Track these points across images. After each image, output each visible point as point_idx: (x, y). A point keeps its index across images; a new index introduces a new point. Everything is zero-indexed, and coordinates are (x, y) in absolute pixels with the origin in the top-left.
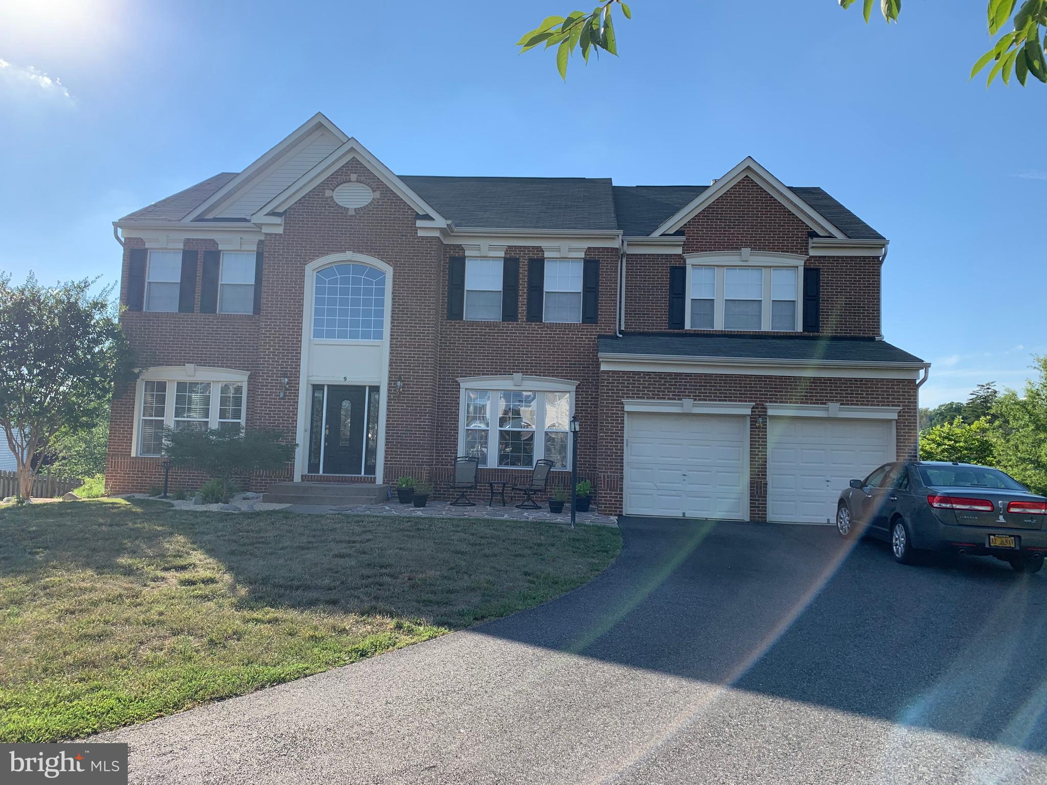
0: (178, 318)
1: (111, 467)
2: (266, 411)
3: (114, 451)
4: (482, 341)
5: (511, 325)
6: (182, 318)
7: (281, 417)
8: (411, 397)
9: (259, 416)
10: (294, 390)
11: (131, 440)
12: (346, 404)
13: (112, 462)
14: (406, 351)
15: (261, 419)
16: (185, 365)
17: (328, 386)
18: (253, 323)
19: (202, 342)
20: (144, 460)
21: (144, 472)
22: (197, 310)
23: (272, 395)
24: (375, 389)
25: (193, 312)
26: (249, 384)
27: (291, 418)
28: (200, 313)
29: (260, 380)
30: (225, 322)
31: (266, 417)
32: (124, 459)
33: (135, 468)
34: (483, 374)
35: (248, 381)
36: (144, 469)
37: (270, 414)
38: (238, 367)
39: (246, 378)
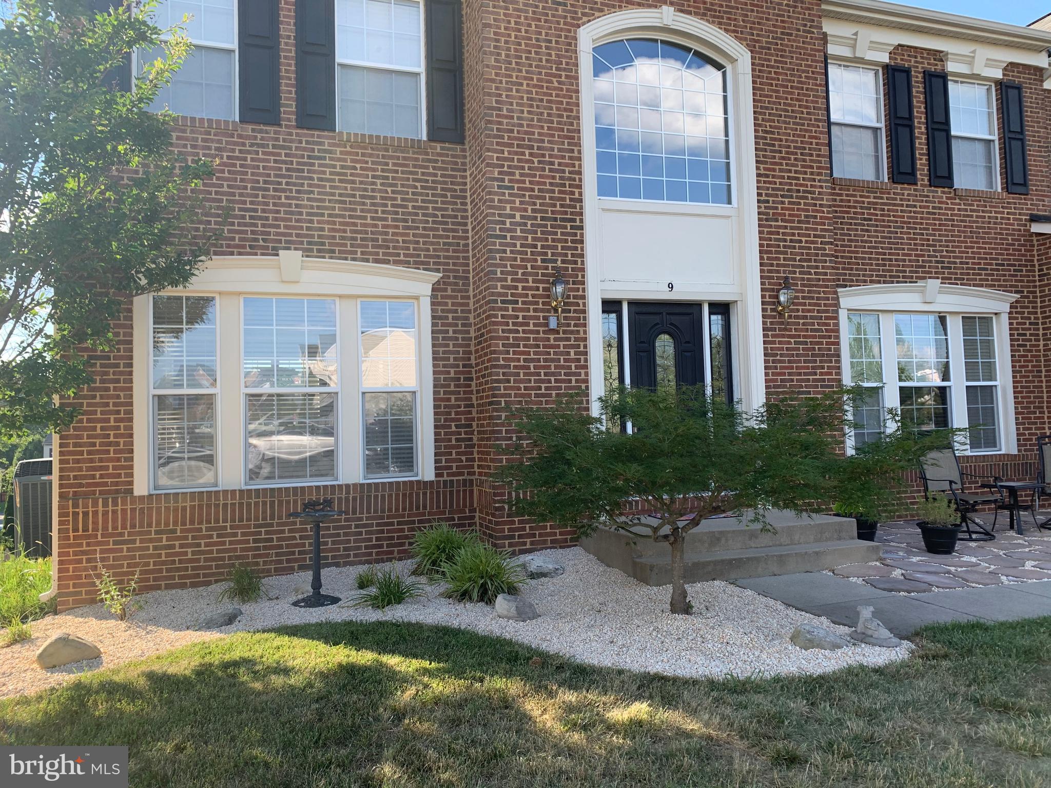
0: (240, 136)
1: (76, 530)
2: (519, 361)
3: (81, 485)
4: (865, 219)
5: (907, 191)
6: (248, 137)
7: (553, 374)
8: (804, 324)
9: (504, 374)
10: (575, 311)
11: (132, 451)
12: (665, 346)
13: (76, 514)
14: (786, 227)
15: (508, 381)
16: (277, 255)
18: (430, 161)
19: (309, 199)
20: (176, 501)
21: (174, 531)
22: (289, 120)
23: (528, 324)
24: (722, 309)
25: (280, 125)
26: (433, 304)
27: (575, 374)
28: (298, 127)
29: (499, 290)
30: (363, 155)
31: (518, 374)
32: (115, 504)
33: (150, 525)
34: (871, 282)
35: (433, 297)
36: (175, 523)
37: (529, 368)
38: (422, 263)
39: (427, 289)
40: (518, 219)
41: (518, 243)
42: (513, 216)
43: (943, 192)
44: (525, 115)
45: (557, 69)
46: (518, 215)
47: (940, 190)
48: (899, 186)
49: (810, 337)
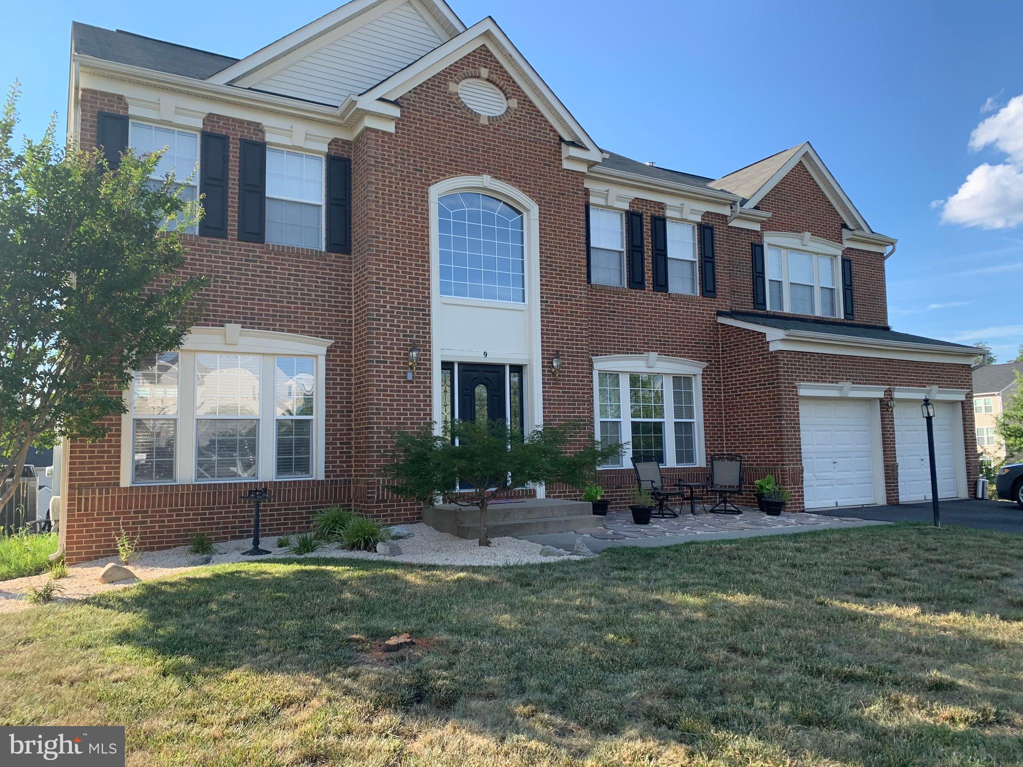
0: (199, 245)
1: (79, 510)
2: (386, 400)
3: (83, 480)
4: (611, 312)
5: (638, 293)
6: (204, 246)
7: (409, 410)
8: (568, 380)
9: (377, 409)
10: (424, 369)
11: (119, 457)
12: (481, 391)
13: (80, 500)
15: (379, 414)
16: (222, 326)
17: (460, 364)
18: (327, 265)
19: (245, 289)
20: (149, 491)
21: (147, 512)
22: (233, 235)
23: (393, 377)
24: (518, 369)
25: (227, 238)
26: (327, 360)
27: (423, 410)
28: (239, 240)
29: (375, 354)
30: (282, 260)
31: (386, 409)
32: (107, 492)
33: (130, 508)
34: (614, 352)
35: (327, 356)
36: (148, 507)
37: (393, 405)
38: (321, 333)
39: (324, 351)
40: (388, 308)
41: (388, 324)
42: (385, 307)
43: (662, 295)
44: (394, 241)
45: (415, 213)
46: (388, 306)
47: (659, 293)
48: (633, 291)
49: (572, 389)
